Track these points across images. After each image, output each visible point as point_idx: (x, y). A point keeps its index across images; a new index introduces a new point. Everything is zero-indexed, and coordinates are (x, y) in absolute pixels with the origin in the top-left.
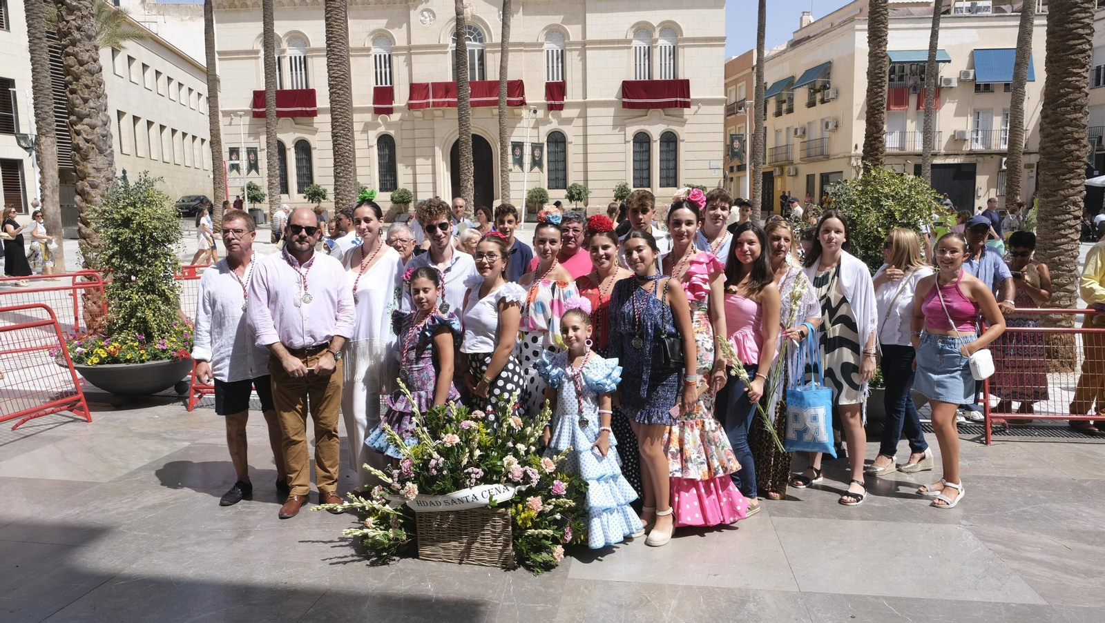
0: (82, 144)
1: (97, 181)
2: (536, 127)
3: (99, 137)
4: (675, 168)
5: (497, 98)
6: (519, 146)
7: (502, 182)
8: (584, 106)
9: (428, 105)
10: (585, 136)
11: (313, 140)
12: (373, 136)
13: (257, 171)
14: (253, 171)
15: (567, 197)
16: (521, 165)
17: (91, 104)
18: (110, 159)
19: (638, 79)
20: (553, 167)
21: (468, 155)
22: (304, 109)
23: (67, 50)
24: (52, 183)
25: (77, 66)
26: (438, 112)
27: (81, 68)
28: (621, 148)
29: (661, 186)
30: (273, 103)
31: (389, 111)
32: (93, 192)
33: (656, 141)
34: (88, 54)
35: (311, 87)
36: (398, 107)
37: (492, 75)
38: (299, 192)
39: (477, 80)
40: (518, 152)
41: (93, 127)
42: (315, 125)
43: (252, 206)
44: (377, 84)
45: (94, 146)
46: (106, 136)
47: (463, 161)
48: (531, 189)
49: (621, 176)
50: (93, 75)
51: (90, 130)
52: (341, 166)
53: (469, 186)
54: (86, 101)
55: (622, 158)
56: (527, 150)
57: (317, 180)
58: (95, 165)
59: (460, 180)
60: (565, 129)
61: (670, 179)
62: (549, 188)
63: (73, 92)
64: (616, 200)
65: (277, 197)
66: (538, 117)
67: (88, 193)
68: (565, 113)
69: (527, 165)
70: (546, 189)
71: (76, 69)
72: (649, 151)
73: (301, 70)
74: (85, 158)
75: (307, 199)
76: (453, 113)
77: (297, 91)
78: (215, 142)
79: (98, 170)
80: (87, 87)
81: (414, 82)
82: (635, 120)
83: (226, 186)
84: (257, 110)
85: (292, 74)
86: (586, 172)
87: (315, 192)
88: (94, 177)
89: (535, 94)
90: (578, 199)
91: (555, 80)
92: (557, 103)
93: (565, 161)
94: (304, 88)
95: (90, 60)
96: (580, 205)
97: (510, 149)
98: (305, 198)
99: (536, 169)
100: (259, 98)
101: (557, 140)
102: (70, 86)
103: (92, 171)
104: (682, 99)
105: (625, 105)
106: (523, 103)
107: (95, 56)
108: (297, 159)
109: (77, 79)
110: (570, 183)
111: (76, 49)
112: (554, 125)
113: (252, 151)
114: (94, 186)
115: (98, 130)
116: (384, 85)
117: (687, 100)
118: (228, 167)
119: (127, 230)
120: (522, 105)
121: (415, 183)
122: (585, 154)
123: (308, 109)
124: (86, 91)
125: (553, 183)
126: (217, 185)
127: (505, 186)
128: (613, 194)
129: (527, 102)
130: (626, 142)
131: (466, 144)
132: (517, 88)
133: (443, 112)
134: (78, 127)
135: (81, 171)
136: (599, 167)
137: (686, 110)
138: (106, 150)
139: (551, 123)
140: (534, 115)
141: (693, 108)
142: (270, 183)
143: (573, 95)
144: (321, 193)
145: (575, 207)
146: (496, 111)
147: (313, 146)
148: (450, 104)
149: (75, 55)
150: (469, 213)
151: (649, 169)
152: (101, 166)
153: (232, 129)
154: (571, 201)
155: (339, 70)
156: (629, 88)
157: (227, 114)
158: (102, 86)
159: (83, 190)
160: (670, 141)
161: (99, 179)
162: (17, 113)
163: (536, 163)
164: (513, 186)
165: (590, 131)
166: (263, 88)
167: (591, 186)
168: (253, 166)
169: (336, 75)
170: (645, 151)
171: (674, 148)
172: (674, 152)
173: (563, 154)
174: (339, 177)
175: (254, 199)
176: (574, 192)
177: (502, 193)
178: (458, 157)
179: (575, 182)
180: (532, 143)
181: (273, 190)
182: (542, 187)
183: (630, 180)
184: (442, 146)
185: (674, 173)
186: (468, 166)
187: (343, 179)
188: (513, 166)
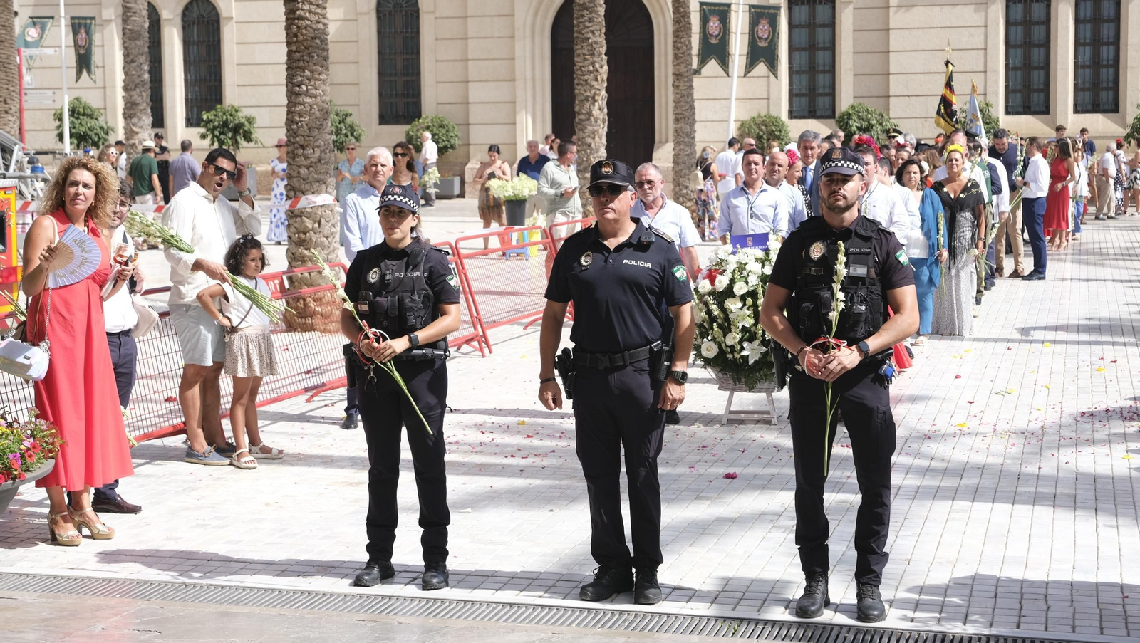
4: (1116, 63)
6: (719, 13)
7: (677, 103)
11: (228, 1)
13: (90, 72)
14: (85, 73)
16: (724, 61)
20: (802, 64)
21: (595, 37)
28: (975, 14)
29: (1076, 111)
38: (191, 122)
40: (714, 25)
47: (582, 50)
48: (746, 117)
52: (302, 69)
53: (596, 112)
55: (976, 39)
56: (739, 22)
57: (232, 94)
59: (574, 97)
61: (1102, 90)
62: (792, 115)
69: (737, 60)
72: (1047, 22)
75: (207, 142)
83: (21, 110)
86: (881, 74)
87: (225, 124)
93: (832, 47)
97: (695, 20)
98: (203, 137)
99: (761, 68)
108: (187, 43)
110: (845, 102)
113: (82, 25)
118: (26, 62)
121: (464, 103)
122: (882, 30)
125: (802, 104)
127: (685, 114)
130: (987, 1)
131: (592, 10)
142: (129, 104)
144: (241, 125)
147: (224, 14)
151: (1046, 66)
163: (761, 53)
164: (702, 110)
167: (897, 109)
168: (84, 60)
170: (1037, 23)
171: (1112, 13)
172: (1112, 25)
173: (828, 30)
174: (298, 95)
175: (81, 139)
176: (854, 124)
177: (676, 131)
178: (572, 41)
179: (858, 100)
180: (751, 6)
181: (134, 120)
182: (773, 113)
183: (997, 94)
184: (531, 13)
185: (1111, 78)
186: (593, 64)
187: (307, 100)
188: (703, 61)
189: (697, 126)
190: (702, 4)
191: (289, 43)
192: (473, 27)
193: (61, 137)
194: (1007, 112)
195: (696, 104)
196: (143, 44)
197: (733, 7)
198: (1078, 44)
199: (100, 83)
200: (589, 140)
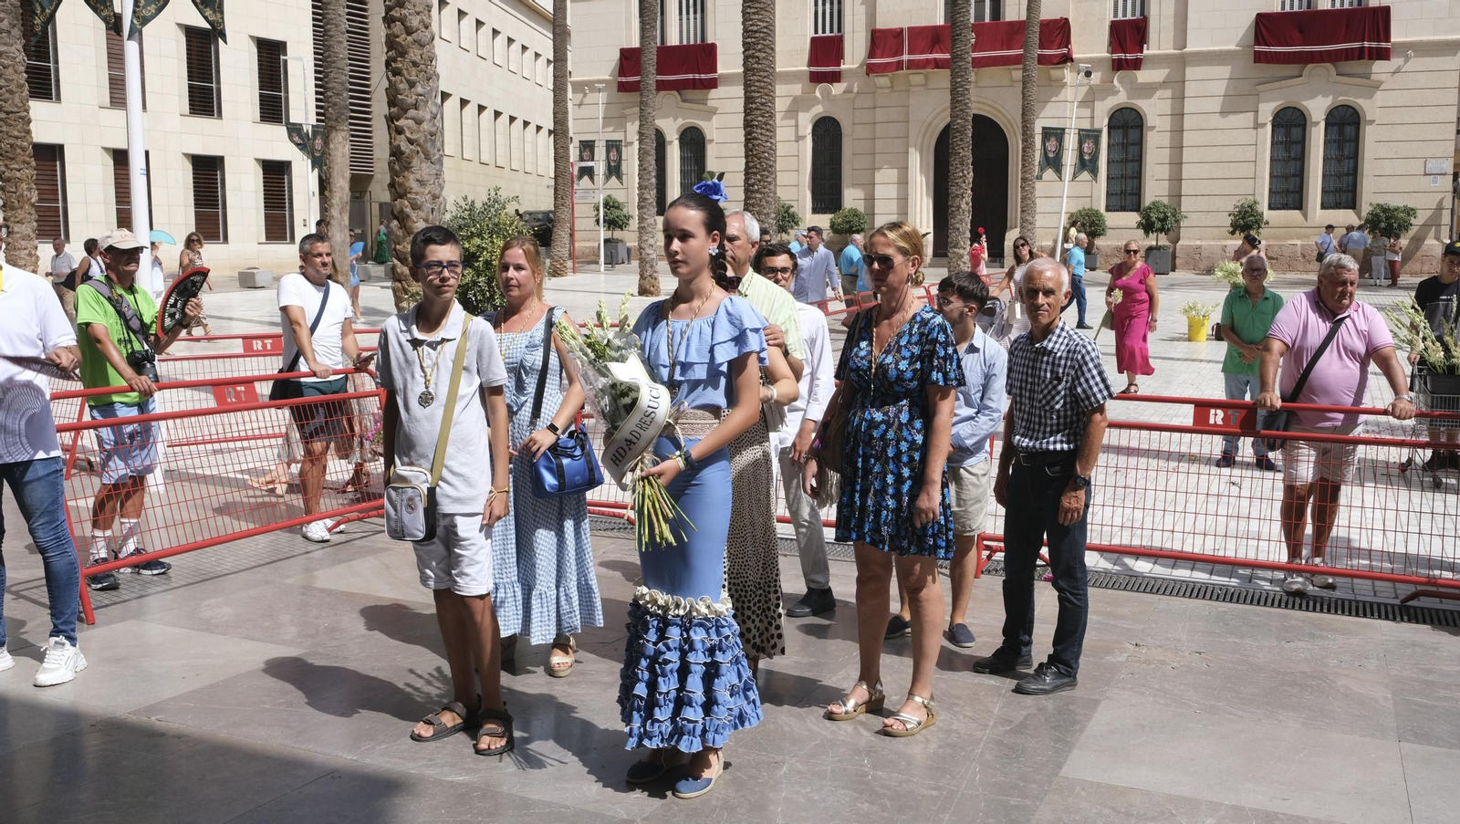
0: (405, 146)
1: (420, 199)
2: (1088, 102)
3: (426, 136)
4: (1355, 174)
5: (1021, 51)
6: (1056, 135)
7: (1023, 199)
8: (1181, 62)
9: (899, 65)
10: (1178, 115)
11: (711, 129)
12: (806, 123)
13: (619, 177)
14: (614, 178)
15: (1140, 225)
17: (419, 89)
18: (438, 167)
19: (1287, 9)
20: (1116, 172)
21: (964, 152)
22: (697, 76)
23: (393, 13)
24: (341, 198)
25: (404, 36)
26: (917, 78)
27: (409, 38)
28: (1248, 136)
29: (1324, 207)
30: (653, 69)
31: (835, 78)
32: (413, 215)
33: (1318, 123)
34: (419, 18)
35: (709, 42)
36: (850, 70)
37: (1014, 10)
39: (987, 20)
40: (1053, 145)
41: (419, 122)
42: (711, 103)
43: (609, 234)
44: (816, 32)
45: (419, 149)
46: (436, 135)
47: (955, 162)
48: (1074, 210)
49: (1246, 187)
50: (422, 46)
51: (415, 126)
52: (756, 174)
53: (963, 205)
54: (412, 85)
55: (1249, 154)
56: (1071, 142)
58: (418, 176)
59: (948, 195)
60: (1144, 105)
61: (1343, 191)
62: (1108, 209)
63: (397, 72)
64: (1233, 233)
65: (651, 221)
66: (1092, 83)
67: (408, 216)
68: (1143, 76)
69: (1068, 170)
70: (1102, 210)
71: (403, 39)
72: (1302, 142)
73: (695, 12)
74: (407, 167)
76: (942, 78)
77: (688, 46)
78: (559, 131)
79: (421, 182)
80: (415, 64)
81: (880, 26)
82: (1277, 84)
83: (573, 203)
84: (624, 79)
85: (681, 20)
86: (1176, 179)
88: (417, 194)
89: (1090, 43)
90: (1162, 230)
91: (1129, 17)
92: (1129, 56)
93: (1139, 159)
94: (699, 41)
95: (421, 26)
96: (1163, 240)
97: (1038, 140)
99: (1085, 175)
100: (629, 60)
101: (1128, 125)
102: (393, 65)
103: (414, 185)
104: (1374, 45)
105: (1259, 58)
106: (1067, 59)
107: (427, 21)
108: (682, 159)
109: (403, 54)
110: (1147, 201)
111: (403, 11)
112: (1120, 98)
113: (613, 146)
114: (415, 207)
115: (425, 126)
116: (828, 33)
117: (1384, 45)
118: (576, 172)
119: (470, 270)
120: (1065, 62)
121: (870, 200)
122: (1177, 147)
123: (703, 76)
124: (414, 71)
125: (1116, 201)
126: (560, 201)
127: (1028, 207)
128: (1228, 221)
129: (1074, 56)
130: (1257, 126)
131: (962, 133)
132: (1058, 31)
133: (926, 78)
134: (401, 123)
135: (401, 185)
136: (1203, 171)
137: (1379, 67)
138: (434, 155)
139: (1118, 92)
140: (1086, 81)
141: (1395, 62)
142: (642, 199)
143: (1159, 43)
145: (1154, 243)
146: (1017, 74)
147: (708, 137)
148: (938, 64)
149: (402, 20)
150: (961, 251)
151: (1300, 174)
152: (426, 178)
153: (585, 111)
154: (1147, 233)
155: (760, 20)
156: (1266, 27)
157: (579, 87)
158: (434, 63)
159: (402, 211)
160: (1345, 125)
161: (423, 198)
162: (287, 92)
164: (1041, 205)
165: (1189, 106)
166: (636, 43)
167: (1186, 205)
168: (614, 170)
169: (755, 28)
170: (1295, 143)
171: (1353, 135)
172: (1353, 144)
173: (1137, 147)
174: (752, 192)
175: (612, 223)
176: (1154, 216)
177: (1022, 218)
178: (947, 155)
179: (1157, 199)
180: (1080, 130)
181: (645, 210)
182: (1095, 208)
183: (1263, 195)
184: (921, 136)
185: (1350, 183)
186: (962, 171)
187: (758, 196)
188: (1042, 170)
189: (1037, 217)
190: (1044, 128)
191: (746, 157)
192: (879, 145)
193: (598, 221)
194: (1271, 208)
195: (1037, 201)
196: (652, 159)
197: (1067, 131)
198: (1325, 160)
199: (625, 186)
200: (958, 226)
